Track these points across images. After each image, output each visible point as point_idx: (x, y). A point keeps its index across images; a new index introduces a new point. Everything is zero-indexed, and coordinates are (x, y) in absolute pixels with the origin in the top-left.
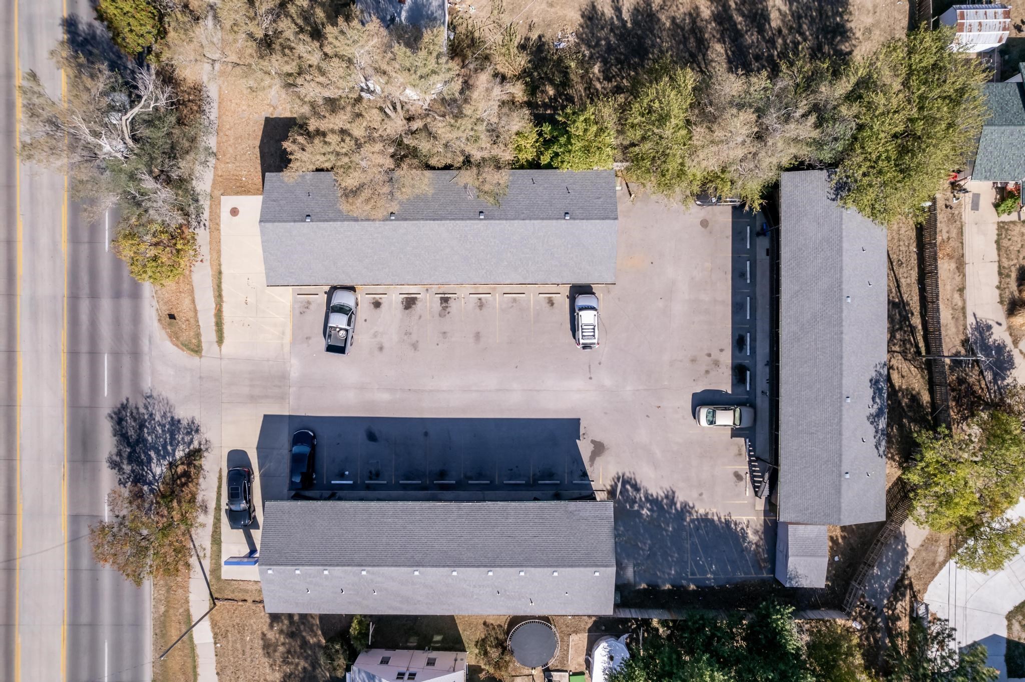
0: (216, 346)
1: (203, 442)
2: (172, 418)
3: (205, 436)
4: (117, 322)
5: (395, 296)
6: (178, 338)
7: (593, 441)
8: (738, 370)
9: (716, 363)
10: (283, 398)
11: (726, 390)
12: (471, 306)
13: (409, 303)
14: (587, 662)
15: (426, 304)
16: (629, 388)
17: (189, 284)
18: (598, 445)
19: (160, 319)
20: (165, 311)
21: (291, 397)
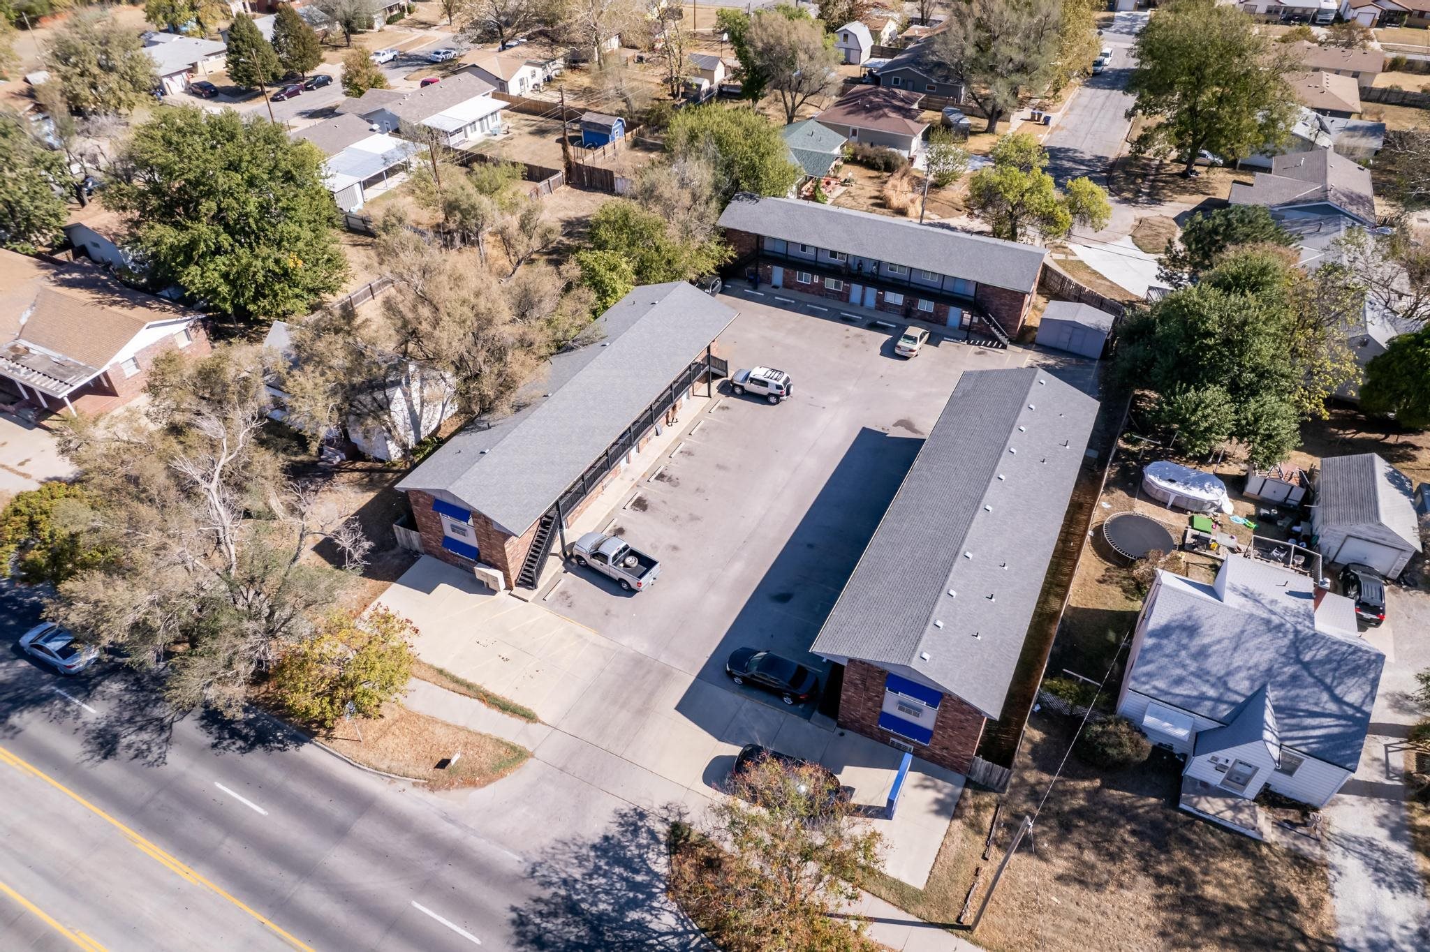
0: (531, 726)
1: (665, 814)
2: (594, 847)
3: (656, 806)
4: (379, 856)
5: (623, 514)
6: (481, 772)
7: (895, 425)
8: (873, 326)
9: (858, 336)
10: (666, 674)
11: (886, 337)
12: (684, 460)
13: (640, 504)
14: (1176, 508)
15: (654, 492)
16: (850, 388)
17: (419, 717)
18: (900, 423)
19: (432, 786)
20: (427, 770)
21: (673, 664)
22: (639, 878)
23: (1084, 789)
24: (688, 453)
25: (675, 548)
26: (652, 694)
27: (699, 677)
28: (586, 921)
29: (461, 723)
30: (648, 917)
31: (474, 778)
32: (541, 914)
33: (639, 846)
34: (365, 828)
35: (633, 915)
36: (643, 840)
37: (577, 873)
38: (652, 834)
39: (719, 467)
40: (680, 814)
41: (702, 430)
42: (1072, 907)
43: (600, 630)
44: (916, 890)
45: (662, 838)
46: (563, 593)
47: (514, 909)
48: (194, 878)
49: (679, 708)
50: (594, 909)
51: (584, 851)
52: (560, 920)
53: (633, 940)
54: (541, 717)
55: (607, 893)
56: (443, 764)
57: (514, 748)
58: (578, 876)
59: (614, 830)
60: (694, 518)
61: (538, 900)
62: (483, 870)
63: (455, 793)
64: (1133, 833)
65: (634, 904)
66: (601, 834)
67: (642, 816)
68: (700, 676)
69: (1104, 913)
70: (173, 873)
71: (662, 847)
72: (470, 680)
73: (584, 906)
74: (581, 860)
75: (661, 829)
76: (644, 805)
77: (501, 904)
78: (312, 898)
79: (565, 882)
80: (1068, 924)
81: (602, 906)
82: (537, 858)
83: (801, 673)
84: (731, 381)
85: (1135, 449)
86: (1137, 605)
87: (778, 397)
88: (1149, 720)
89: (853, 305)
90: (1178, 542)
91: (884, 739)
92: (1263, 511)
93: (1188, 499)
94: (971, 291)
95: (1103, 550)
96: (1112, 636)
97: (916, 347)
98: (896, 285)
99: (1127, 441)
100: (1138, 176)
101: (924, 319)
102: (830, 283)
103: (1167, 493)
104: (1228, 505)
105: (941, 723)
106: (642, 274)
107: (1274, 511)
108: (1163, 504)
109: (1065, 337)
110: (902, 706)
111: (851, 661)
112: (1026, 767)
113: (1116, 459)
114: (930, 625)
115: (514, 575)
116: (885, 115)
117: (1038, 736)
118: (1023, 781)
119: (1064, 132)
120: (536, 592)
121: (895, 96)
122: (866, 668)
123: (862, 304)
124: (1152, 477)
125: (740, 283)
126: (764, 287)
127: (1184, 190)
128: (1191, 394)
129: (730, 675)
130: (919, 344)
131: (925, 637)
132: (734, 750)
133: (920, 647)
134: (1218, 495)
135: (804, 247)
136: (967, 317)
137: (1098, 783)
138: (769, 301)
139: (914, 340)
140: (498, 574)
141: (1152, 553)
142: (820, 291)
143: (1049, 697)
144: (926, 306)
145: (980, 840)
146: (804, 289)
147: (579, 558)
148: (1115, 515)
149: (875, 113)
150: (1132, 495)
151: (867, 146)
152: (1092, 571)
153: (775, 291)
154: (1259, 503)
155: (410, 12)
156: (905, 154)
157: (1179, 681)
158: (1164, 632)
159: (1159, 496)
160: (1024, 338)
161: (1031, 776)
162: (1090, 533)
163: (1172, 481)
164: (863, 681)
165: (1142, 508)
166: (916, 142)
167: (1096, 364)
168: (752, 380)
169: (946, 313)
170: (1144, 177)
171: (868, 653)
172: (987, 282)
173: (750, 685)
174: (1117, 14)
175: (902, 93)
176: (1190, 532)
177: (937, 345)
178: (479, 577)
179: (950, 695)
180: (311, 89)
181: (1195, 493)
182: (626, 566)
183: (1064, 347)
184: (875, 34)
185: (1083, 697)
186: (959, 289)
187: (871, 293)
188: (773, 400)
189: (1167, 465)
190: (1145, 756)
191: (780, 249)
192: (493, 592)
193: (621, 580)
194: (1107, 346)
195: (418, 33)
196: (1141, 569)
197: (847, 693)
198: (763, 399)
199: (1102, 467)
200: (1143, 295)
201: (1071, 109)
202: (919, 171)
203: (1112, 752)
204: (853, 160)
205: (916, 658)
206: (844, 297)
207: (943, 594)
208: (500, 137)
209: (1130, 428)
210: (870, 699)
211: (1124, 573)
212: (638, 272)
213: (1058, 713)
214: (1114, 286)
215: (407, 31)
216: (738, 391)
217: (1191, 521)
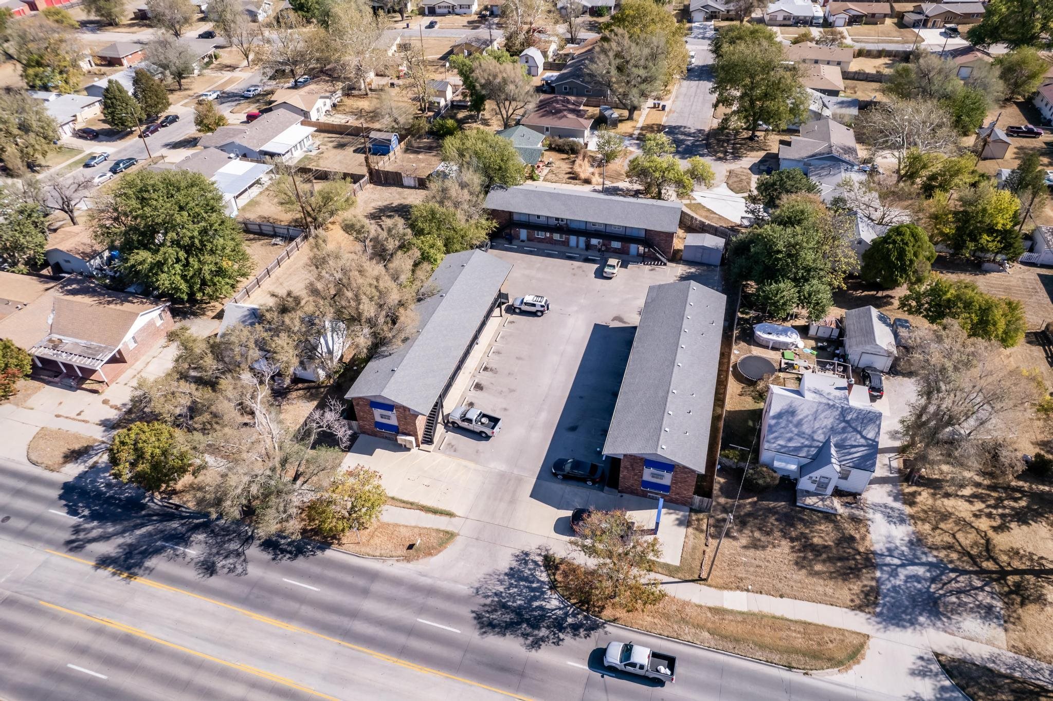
0: (453, 519)
1: (539, 551)
2: (506, 574)
3: (533, 548)
4: (390, 600)
5: (470, 394)
6: (434, 548)
7: (613, 320)
8: (587, 260)
9: (579, 267)
10: (519, 480)
11: (596, 266)
12: (496, 357)
13: (478, 387)
14: (774, 349)
15: (484, 378)
16: (582, 301)
17: (388, 525)
18: (615, 319)
19: (408, 559)
20: (403, 551)
21: (522, 473)
22: (534, 585)
23: (750, 503)
24: (498, 353)
25: (505, 409)
26: (514, 492)
27: (537, 478)
28: (513, 611)
29: (413, 524)
30: (544, 603)
31: (430, 551)
32: (488, 612)
33: (530, 569)
34: (377, 587)
35: (536, 604)
36: (531, 566)
37: (501, 589)
38: (535, 563)
39: (518, 358)
40: (547, 550)
41: (502, 337)
42: (753, 561)
43: (476, 462)
44: (676, 566)
45: (540, 563)
46: (449, 444)
47: (473, 612)
48: (292, 628)
49: (531, 496)
50: (515, 604)
51: (502, 577)
52: (499, 613)
53: (539, 615)
54: (457, 514)
55: (519, 595)
56: (411, 547)
57: (447, 532)
58: (502, 590)
59: (514, 564)
60: (512, 391)
61: (485, 605)
62: (450, 597)
63: (421, 561)
64: (777, 520)
65: (535, 598)
66: (508, 567)
67: (527, 554)
68: (539, 478)
69: (768, 561)
70: (279, 628)
71: (542, 568)
72: (411, 500)
73: (510, 604)
74: (501, 582)
75: (539, 559)
76: (526, 549)
77: (466, 612)
78: (360, 627)
79: (496, 594)
80: (752, 569)
81: (519, 602)
82: (477, 585)
83: (594, 468)
84: (513, 305)
85: (747, 317)
86: (761, 405)
87: (542, 312)
88: (777, 464)
89: (571, 248)
90: (777, 368)
91: (644, 495)
92: (820, 344)
93: (780, 343)
94: (643, 234)
95: (739, 378)
96: (750, 423)
97: (615, 271)
98: (597, 234)
99: (742, 313)
100: (724, 141)
101: (616, 253)
102: (557, 236)
103: (768, 341)
104: (801, 343)
105: (675, 481)
106: (448, 247)
107: (825, 344)
108: (767, 347)
109: (699, 255)
110: (653, 475)
111: (625, 455)
112: (718, 496)
113: (738, 324)
114: (663, 431)
115: (420, 438)
116: (565, 116)
117: (722, 480)
118: (719, 504)
119: (675, 114)
120: (433, 446)
121: (568, 102)
122: (633, 459)
123: (577, 246)
124: (759, 333)
125: (501, 241)
126: (515, 242)
127: (752, 149)
128: (774, 286)
129: (555, 475)
130: (617, 269)
131: (661, 438)
132: (569, 513)
133: (660, 443)
134: (794, 338)
135: (539, 217)
136: (641, 249)
137: (755, 499)
138: (520, 250)
139: (614, 267)
140: (412, 439)
141: (765, 376)
142: (551, 241)
143: (724, 460)
144: (616, 245)
145: (703, 536)
146: (540, 241)
147: (453, 423)
148: (742, 357)
149: (559, 115)
150: (749, 344)
151: (557, 138)
152: (735, 390)
153: (523, 244)
154: (817, 339)
155: (216, 58)
156: (581, 141)
157: (790, 440)
158: (779, 416)
159: (764, 343)
160: (676, 257)
161: (722, 500)
162: (731, 369)
163: (770, 334)
164: (632, 465)
165: (756, 351)
166: (587, 132)
167: (718, 269)
168: (526, 304)
169: (629, 248)
170: (728, 141)
171: (634, 450)
172: (652, 228)
173: (567, 478)
174: (693, 25)
175: (572, 98)
176: (783, 361)
177: (626, 267)
178: (399, 442)
179: (678, 465)
180: (166, 126)
181: (782, 339)
182: (482, 424)
183: (699, 260)
184: (545, 54)
185: (743, 457)
186: (635, 234)
187: (582, 240)
188: (539, 314)
189: (766, 325)
190: (777, 482)
191: (523, 219)
192: (409, 450)
193: (482, 432)
194: (723, 258)
195: (227, 75)
196: (761, 385)
197: (623, 473)
198: (534, 314)
199: (732, 331)
200: (739, 222)
201: (677, 97)
202: (592, 152)
203: (761, 482)
204: (551, 148)
205: (659, 449)
206: (566, 243)
207: (666, 414)
208: (314, 153)
209: (742, 305)
210: (636, 475)
211: (752, 388)
212: (445, 245)
213: (730, 468)
214: (721, 218)
215: (219, 74)
216: (517, 311)
217: (783, 354)
